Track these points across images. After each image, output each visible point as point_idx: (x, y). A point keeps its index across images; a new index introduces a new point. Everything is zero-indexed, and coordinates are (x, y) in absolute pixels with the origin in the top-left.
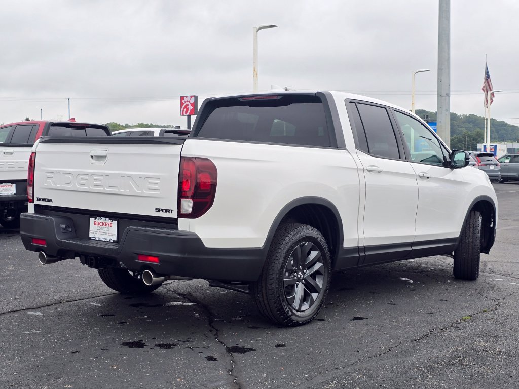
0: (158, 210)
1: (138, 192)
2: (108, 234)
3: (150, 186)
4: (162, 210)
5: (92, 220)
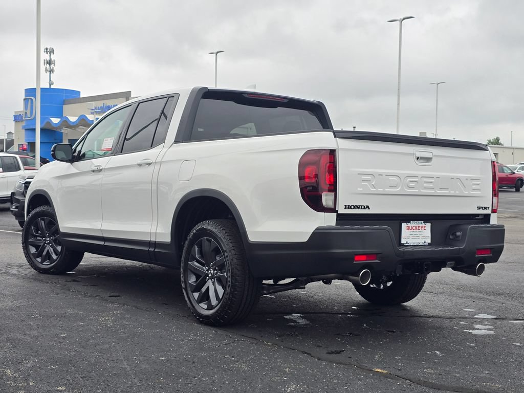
0: (479, 208)
1: (466, 193)
2: (421, 237)
3: (474, 187)
4: (482, 208)
5: (404, 225)
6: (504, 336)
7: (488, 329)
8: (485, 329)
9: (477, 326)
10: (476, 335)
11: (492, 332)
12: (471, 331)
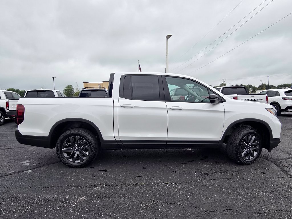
6: (17, 162)
7: (24, 164)
8: (25, 163)
9: (28, 164)
10: (27, 160)
11: (22, 163)
12: (29, 161)
